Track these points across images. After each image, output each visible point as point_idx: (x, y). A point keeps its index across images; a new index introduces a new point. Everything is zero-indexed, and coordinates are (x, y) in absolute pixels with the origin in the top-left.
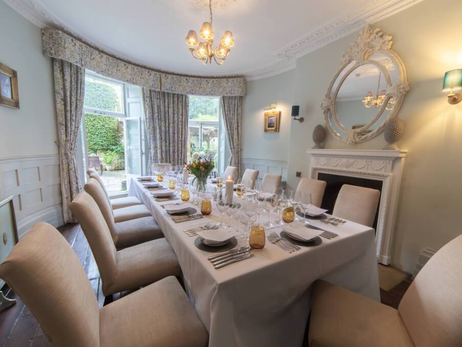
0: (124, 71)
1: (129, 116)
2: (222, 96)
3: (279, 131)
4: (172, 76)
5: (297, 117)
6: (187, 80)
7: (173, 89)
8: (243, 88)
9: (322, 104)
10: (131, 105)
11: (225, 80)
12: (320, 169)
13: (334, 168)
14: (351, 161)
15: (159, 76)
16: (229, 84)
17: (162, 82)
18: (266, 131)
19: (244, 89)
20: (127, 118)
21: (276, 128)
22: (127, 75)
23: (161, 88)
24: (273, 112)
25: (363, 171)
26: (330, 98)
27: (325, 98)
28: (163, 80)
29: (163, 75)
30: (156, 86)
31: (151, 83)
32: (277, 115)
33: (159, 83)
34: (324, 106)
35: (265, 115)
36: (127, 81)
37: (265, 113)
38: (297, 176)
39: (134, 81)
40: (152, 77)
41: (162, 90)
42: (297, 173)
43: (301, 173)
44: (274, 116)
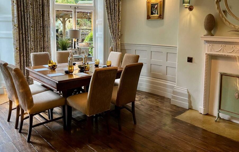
3: (163, 19)
21: (160, 15)
35: (148, 2)
38: (188, 61)
42: (188, 58)
43: (192, 58)
44: (158, 4)
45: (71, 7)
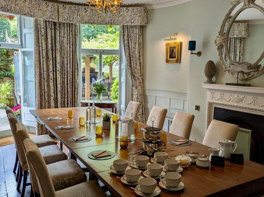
0: (22, 5)
1: (25, 48)
2: (122, 25)
3: (180, 63)
4: (70, 6)
5: (193, 52)
6: (85, 9)
7: (71, 19)
8: (143, 18)
9: (216, 41)
10: (27, 36)
11: (125, 8)
12: (216, 103)
13: (227, 103)
14: (241, 96)
15: (57, 7)
16: (129, 13)
17: (60, 13)
18: (167, 61)
19: (145, 18)
20: (24, 50)
21: (178, 59)
22: (24, 8)
23: (58, 19)
24: (175, 43)
25: (251, 106)
26: (223, 35)
27: (218, 35)
28: (61, 10)
29: (61, 5)
30: (54, 17)
31: (48, 14)
32: (178, 46)
33: (57, 14)
34: (218, 42)
35: (167, 45)
36: (25, 14)
37: (167, 43)
38: (196, 109)
39: (32, 14)
40: (49, 8)
41: (60, 21)
42: (196, 106)
43: (199, 106)
44: (176, 47)
45: (97, 51)
